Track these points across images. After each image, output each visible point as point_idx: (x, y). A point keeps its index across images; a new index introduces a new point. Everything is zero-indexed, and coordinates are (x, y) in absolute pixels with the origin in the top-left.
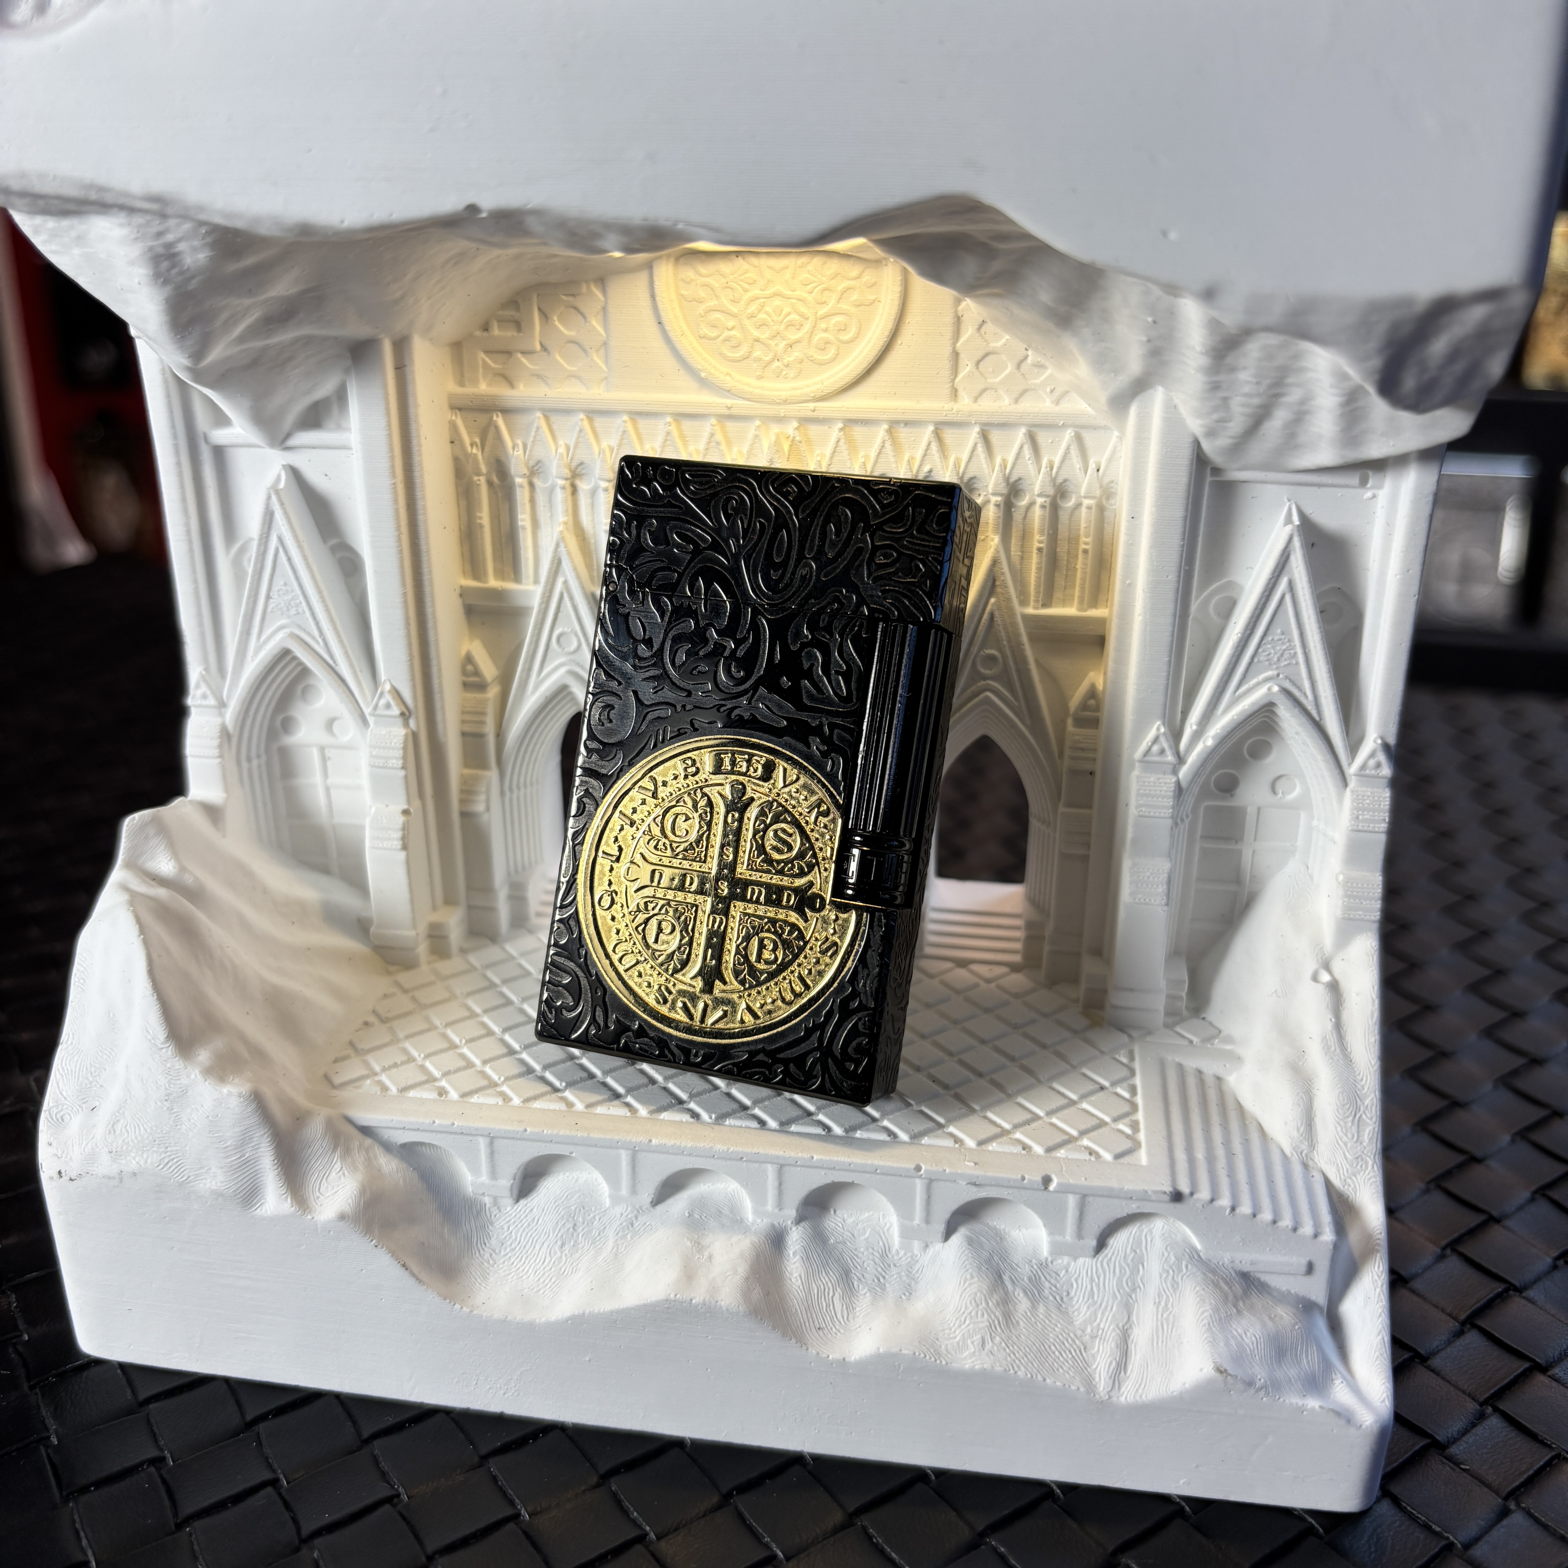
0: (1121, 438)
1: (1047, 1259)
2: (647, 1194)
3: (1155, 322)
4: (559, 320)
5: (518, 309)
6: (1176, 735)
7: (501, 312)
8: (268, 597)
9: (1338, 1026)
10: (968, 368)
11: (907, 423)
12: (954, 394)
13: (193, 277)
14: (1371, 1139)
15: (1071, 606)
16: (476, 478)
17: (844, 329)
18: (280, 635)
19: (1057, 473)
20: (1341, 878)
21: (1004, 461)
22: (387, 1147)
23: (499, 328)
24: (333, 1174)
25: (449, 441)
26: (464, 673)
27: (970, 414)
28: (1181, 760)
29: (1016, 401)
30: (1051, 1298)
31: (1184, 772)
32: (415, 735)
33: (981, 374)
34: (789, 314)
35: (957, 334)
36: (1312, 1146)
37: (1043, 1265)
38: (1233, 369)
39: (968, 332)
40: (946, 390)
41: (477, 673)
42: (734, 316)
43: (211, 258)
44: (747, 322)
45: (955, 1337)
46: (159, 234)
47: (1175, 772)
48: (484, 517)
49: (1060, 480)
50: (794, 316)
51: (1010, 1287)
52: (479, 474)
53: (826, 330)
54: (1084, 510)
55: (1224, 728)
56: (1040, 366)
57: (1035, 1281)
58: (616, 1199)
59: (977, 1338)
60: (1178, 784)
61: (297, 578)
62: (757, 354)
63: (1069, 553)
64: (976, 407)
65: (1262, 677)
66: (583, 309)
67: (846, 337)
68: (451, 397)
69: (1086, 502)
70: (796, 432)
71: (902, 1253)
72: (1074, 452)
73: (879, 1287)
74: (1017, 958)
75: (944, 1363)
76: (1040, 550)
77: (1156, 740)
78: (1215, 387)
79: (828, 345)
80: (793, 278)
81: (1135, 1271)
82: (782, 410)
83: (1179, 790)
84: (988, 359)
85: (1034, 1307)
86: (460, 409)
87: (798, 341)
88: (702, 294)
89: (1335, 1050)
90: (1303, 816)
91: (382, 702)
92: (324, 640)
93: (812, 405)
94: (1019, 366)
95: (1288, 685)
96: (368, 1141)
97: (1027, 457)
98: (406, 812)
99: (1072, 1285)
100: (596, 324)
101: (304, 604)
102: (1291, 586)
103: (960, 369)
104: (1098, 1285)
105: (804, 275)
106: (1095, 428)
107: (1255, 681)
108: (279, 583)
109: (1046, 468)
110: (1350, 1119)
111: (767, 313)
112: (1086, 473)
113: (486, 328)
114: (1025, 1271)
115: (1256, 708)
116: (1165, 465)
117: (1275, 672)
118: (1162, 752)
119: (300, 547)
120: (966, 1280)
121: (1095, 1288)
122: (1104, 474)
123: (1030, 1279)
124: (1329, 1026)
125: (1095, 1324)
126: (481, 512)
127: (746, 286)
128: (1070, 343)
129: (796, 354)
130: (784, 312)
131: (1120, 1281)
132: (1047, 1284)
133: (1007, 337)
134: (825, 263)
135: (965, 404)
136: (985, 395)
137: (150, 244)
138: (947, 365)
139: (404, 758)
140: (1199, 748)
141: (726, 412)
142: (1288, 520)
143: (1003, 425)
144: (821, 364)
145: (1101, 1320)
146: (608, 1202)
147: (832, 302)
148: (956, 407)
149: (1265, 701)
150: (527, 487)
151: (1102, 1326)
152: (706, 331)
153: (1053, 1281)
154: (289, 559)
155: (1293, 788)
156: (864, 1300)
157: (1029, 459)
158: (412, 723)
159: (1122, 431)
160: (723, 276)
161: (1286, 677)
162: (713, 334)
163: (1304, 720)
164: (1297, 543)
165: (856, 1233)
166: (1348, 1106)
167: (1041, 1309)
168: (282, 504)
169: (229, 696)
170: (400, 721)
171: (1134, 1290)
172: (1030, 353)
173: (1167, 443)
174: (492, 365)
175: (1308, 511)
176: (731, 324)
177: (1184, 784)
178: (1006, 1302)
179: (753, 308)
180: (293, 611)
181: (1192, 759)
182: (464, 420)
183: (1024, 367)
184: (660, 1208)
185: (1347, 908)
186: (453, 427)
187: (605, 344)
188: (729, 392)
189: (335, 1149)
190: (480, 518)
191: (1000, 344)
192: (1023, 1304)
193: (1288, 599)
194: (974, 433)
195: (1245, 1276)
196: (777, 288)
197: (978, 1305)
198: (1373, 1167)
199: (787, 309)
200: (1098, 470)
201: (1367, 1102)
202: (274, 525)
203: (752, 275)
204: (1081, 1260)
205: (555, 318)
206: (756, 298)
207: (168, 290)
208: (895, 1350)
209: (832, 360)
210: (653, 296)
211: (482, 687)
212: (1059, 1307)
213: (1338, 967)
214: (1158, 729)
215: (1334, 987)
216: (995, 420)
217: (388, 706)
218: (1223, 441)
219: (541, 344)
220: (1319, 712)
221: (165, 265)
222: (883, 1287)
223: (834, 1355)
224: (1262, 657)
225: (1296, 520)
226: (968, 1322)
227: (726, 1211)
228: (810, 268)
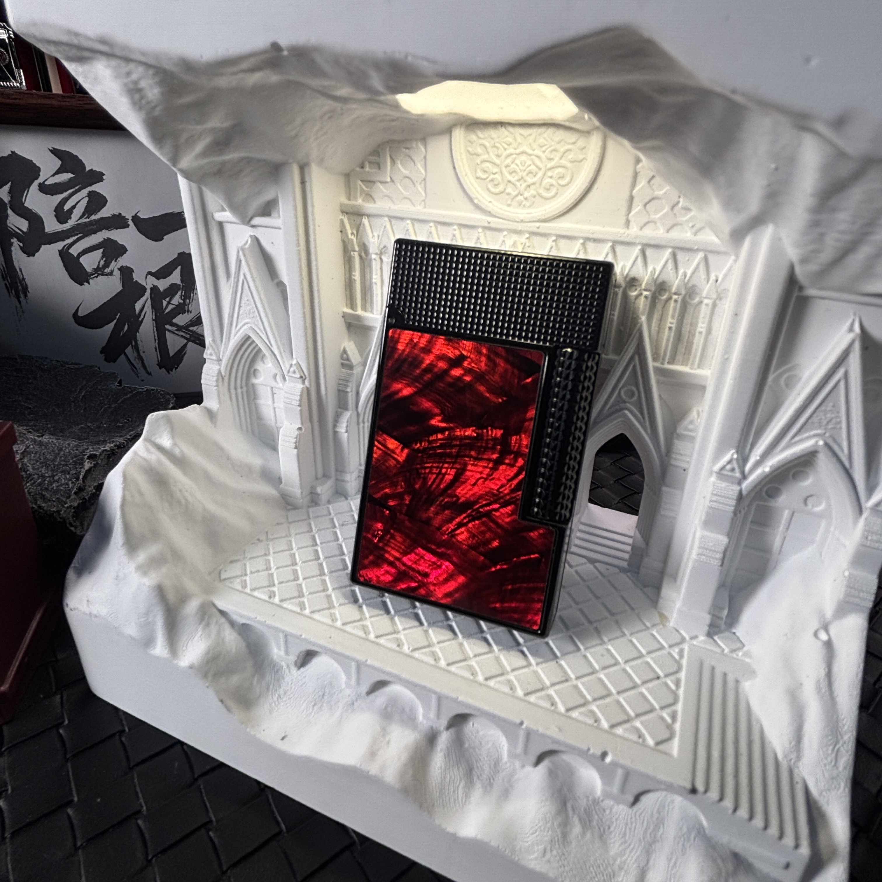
0: (735, 261)
1: (599, 798)
2: (365, 688)
3: (776, 169)
4: (402, 165)
5: (379, 156)
6: (744, 460)
7: (370, 157)
8: (240, 307)
9: (829, 675)
10: (639, 208)
11: (595, 240)
12: (628, 223)
13: (155, 107)
14: (845, 768)
15: (687, 365)
16: (352, 253)
17: (562, 177)
18: (246, 327)
19: (689, 280)
20: (847, 573)
21: (654, 269)
22: (232, 624)
23: (370, 167)
24: (196, 638)
25: (339, 230)
26: (342, 358)
27: (636, 237)
28: (744, 477)
29: (668, 231)
30: (597, 828)
31: (746, 485)
32: (308, 389)
33: (647, 212)
34: (530, 165)
35: (634, 185)
36: (799, 758)
37: (596, 802)
38: (834, 210)
39: (642, 183)
40: (623, 220)
41: (348, 359)
42: (497, 165)
43: (162, 94)
44: (504, 170)
45: (527, 842)
46: (128, 74)
47: (740, 483)
48: (357, 276)
49: (690, 285)
50: (533, 167)
51: (571, 813)
52: (354, 251)
53: (551, 177)
54: (703, 307)
55: (779, 462)
56: (687, 209)
57: (588, 812)
58: (348, 685)
59: (541, 847)
60: (740, 492)
61: (253, 298)
62: (509, 190)
63: (690, 332)
64: (640, 233)
65: (812, 433)
66: (413, 157)
67: (562, 182)
68: (341, 205)
69: (706, 301)
70: (527, 241)
71: (508, 765)
72: (702, 267)
73: (489, 785)
74: (625, 564)
75: (516, 859)
76: (670, 328)
77: (730, 462)
78: (815, 224)
79: (552, 187)
80: (534, 142)
81: (657, 828)
82: (519, 227)
83: (740, 497)
84: (653, 202)
85: (584, 833)
86: (347, 213)
87: (534, 184)
88: (479, 150)
89: (825, 692)
90: (823, 524)
91: (292, 369)
92: (266, 333)
93: (537, 224)
94: (672, 208)
95: (830, 442)
96: (223, 620)
97: (670, 268)
98: (300, 429)
99: (613, 823)
100: (420, 167)
101: (256, 312)
102: (846, 376)
103: (633, 208)
104: (630, 829)
105: (541, 141)
106: (718, 253)
107: (806, 435)
108: (245, 299)
109: (682, 276)
110: (831, 747)
111: (517, 165)
112: (708, 281)
113: (362, 167)
114: (583, 803)
115: (804, 453)
116: (765, 281)
117: (823, 431)
118: (733, 470)
119: (254, 280)
120: (542, 801)
121: (628, 831)
122: (720, 284)
123: (585, 810)
124: (823, 673)
125: (624, 858)
126: (355, 272)
127: (506, 146)
128: (709, 189)
129: (532, 192)
130: (526, 165)
131: (646, 831)
132: (596, 817)
133: (668, 188)
134: (554, 133)
135: (634, 230)
136: (648, 226)
137: (125, 81)
138: (624, 204)
139: (300, 400)
140: (759, 472)
141: (486, 225)
142: (851, 329)
143: (657, 247)
144: (547, 199)
145: (629, 856)
146: (344, 686)
147: (556, 159)
148: (627, 232)
149: (812, 449)
150: (379, 261)
151: (628, 861)
152: (480, 174)
153: (601, 816)
154: (249, 287)
155: (820, 504)
156: (477, 792)
157: (671, 270)
158: (307, 382)
159: (737, 256)
160: (492, 139)
161: (831, 436)
162: (484, 176)
163: (838, 466)
164: (857, 346)
165: (483, 743)
166: (830, 738)
167: (588, 835)
168: (245, 256)
169: (223, 356)
170: (300, 381)
171: (654, 842)
172: (681, 199)
173: (769, 267)
174: (365, 189)
175: (866, 324)
176: (495, 170)
177: (744, 493)
178: (565, 824)
179: (509, 161)
180: (251, 316)
181: (753, 478)
182: (349, 219)
183: (676, 209)
184: (372, 696)
185: (847, 595)
186: (342, 221)
187: (424, 180)
188: (489, 213)
189: (200, 623)
190: (354, 275)
191: (662, 192)
192: (576, 829)
193: (842, 384)
194: (637, 250)
195: (736, 856)
196: (525, 148)
197: (546, 823)
198: (844, 789)
199: (529, 162)
200: (717, 281)
201: (846, 738)
202: (242, 267)
203: (510, 139)
204: (621, 807)
205: (399, 162)
206: (511, 154)
207: (143, 114)
208: (486, 840)
209: (554, 197)
210: (451, 150)
211: (350, 367)
212: (601, 836)
213: (833, 630)
214: (732, 455)
215: (829, 645)
216: (652, 242)
217: (294, 372)
218: (813, 267)
219: (391, 178)
220: (851, 463)
221: (137, 96)
222: (491, 785)
223: (450, 829)
224: (815, 419)
225: (857, 328)
226: (537, 833)
227: (407, 710)
228: (545, 135)
